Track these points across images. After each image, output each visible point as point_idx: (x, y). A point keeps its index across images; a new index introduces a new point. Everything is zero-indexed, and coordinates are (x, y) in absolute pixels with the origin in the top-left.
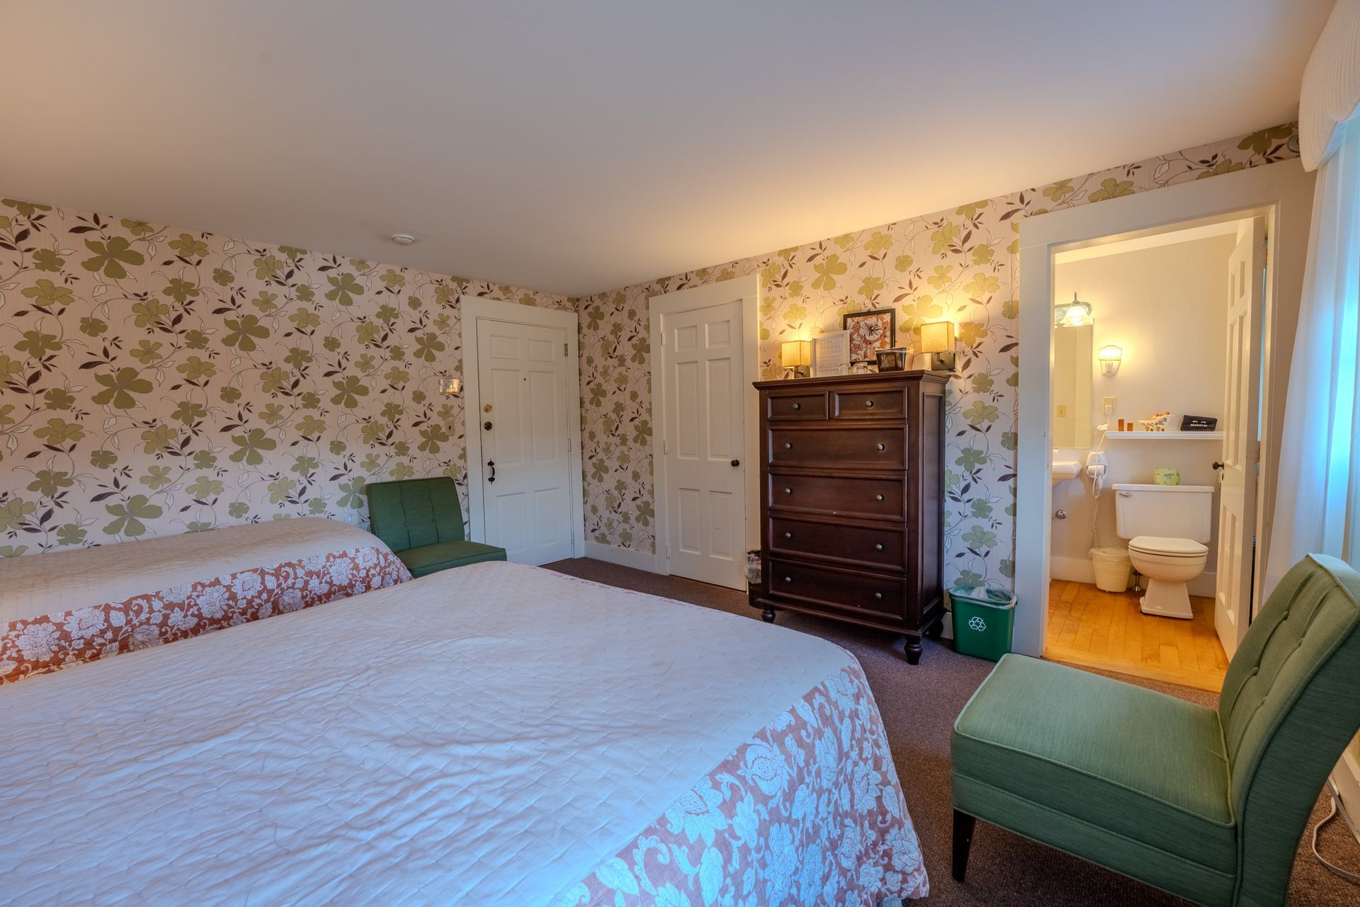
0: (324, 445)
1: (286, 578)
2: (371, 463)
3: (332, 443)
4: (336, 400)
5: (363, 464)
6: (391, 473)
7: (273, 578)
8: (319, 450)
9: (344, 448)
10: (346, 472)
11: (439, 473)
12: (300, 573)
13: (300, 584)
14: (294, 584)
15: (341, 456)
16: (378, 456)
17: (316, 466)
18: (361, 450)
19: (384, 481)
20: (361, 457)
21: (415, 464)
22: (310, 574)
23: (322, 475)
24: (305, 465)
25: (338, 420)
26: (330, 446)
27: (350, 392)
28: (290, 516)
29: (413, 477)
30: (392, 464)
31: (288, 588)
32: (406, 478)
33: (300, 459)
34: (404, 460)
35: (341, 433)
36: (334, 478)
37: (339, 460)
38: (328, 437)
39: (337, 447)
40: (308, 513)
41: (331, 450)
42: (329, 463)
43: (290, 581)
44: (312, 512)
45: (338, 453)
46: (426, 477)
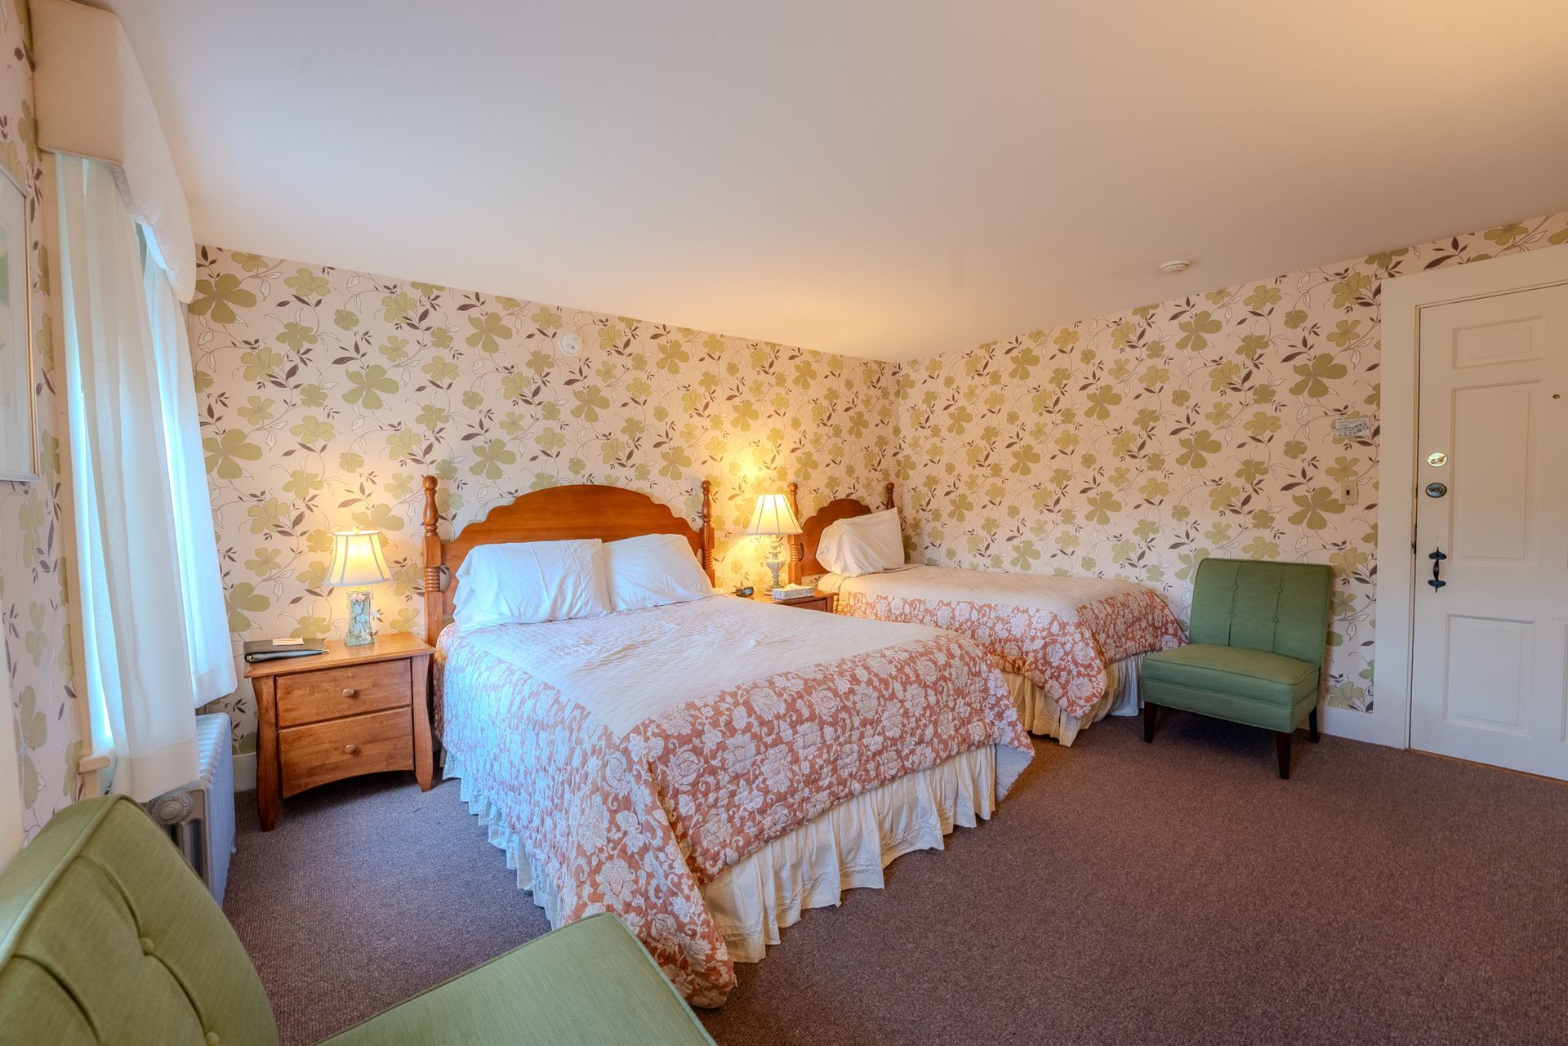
0: (1166, 510)
1: (984, 615)
2: (1219, 534)
3: (1175, 508)
4: (1181, 461)
5: (1208, 534)
6: (1245, 550)
7: (976, 612)
8: (1160, 515)
9: (1187, 514)
10: (1188, 542)
11: (1322, 558)
12: (993, 615)
13: (990, 625)
14: (987, 622)
15: (1184, 523)
16: (1228, 526)
17: (1156, 531)
18: (1208, 519)
19: (1233, 558)
20: (1206, 526)
21: (1282, 542)
22: (998, 618)
23: (1162, 542)
24: (1146, 529)
25: (1185, 482)
26: (1172, 511)
27: (1198, 449)
28: (1129, 578)
29: (1277, 559)
30: (1247, 538)
31: (983, 624)
32: (1266, 558)
33: (1142, 522)
34: (1266, 534)
35: (1185, 497)
36: (1174, 546)
37: (1181, 527)
38: (1171, 501)
39: (1180, 513)
40: (1146, 579)
41: (1173, 516)
42: (1171, 529)
43: (985, 619)
44: (1149, 579)
45: (1180, 520)
46: (1299, 561)
